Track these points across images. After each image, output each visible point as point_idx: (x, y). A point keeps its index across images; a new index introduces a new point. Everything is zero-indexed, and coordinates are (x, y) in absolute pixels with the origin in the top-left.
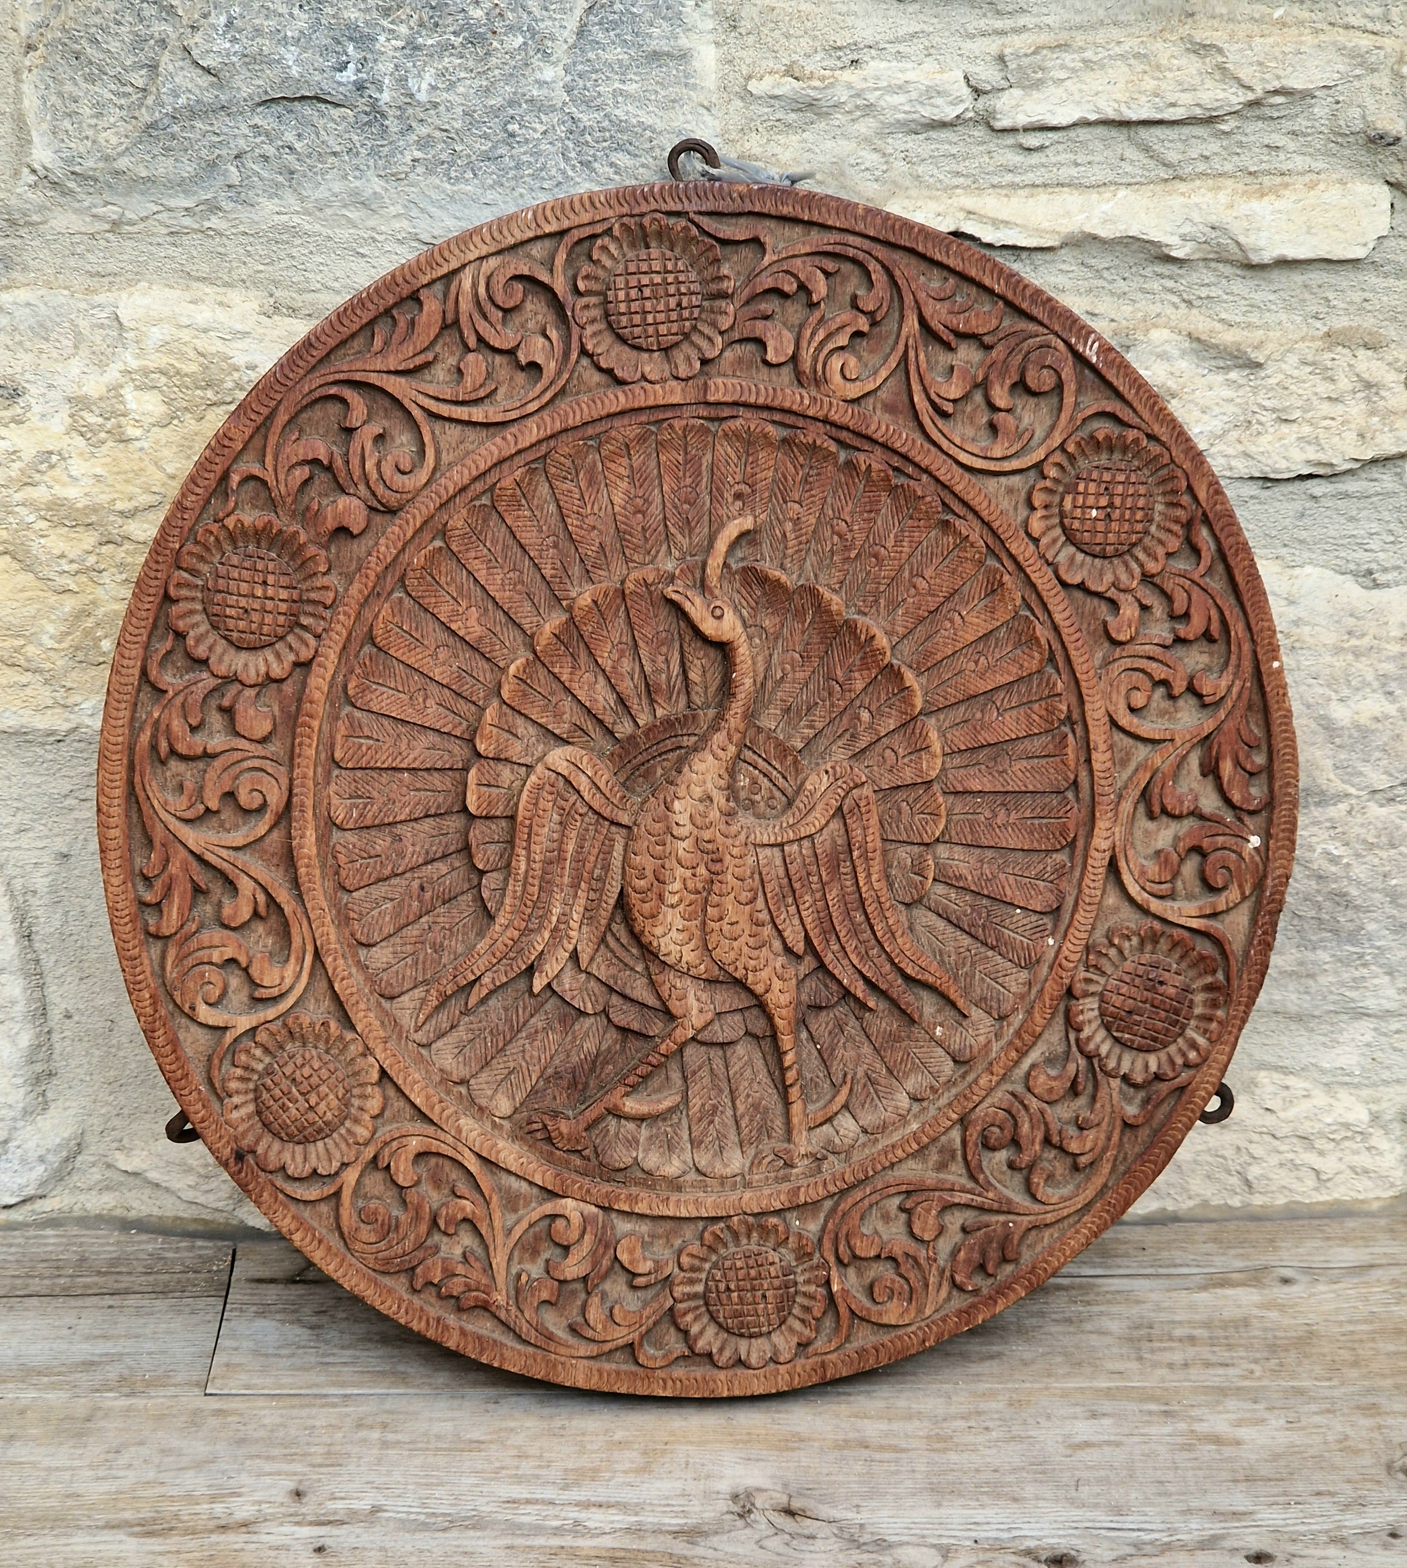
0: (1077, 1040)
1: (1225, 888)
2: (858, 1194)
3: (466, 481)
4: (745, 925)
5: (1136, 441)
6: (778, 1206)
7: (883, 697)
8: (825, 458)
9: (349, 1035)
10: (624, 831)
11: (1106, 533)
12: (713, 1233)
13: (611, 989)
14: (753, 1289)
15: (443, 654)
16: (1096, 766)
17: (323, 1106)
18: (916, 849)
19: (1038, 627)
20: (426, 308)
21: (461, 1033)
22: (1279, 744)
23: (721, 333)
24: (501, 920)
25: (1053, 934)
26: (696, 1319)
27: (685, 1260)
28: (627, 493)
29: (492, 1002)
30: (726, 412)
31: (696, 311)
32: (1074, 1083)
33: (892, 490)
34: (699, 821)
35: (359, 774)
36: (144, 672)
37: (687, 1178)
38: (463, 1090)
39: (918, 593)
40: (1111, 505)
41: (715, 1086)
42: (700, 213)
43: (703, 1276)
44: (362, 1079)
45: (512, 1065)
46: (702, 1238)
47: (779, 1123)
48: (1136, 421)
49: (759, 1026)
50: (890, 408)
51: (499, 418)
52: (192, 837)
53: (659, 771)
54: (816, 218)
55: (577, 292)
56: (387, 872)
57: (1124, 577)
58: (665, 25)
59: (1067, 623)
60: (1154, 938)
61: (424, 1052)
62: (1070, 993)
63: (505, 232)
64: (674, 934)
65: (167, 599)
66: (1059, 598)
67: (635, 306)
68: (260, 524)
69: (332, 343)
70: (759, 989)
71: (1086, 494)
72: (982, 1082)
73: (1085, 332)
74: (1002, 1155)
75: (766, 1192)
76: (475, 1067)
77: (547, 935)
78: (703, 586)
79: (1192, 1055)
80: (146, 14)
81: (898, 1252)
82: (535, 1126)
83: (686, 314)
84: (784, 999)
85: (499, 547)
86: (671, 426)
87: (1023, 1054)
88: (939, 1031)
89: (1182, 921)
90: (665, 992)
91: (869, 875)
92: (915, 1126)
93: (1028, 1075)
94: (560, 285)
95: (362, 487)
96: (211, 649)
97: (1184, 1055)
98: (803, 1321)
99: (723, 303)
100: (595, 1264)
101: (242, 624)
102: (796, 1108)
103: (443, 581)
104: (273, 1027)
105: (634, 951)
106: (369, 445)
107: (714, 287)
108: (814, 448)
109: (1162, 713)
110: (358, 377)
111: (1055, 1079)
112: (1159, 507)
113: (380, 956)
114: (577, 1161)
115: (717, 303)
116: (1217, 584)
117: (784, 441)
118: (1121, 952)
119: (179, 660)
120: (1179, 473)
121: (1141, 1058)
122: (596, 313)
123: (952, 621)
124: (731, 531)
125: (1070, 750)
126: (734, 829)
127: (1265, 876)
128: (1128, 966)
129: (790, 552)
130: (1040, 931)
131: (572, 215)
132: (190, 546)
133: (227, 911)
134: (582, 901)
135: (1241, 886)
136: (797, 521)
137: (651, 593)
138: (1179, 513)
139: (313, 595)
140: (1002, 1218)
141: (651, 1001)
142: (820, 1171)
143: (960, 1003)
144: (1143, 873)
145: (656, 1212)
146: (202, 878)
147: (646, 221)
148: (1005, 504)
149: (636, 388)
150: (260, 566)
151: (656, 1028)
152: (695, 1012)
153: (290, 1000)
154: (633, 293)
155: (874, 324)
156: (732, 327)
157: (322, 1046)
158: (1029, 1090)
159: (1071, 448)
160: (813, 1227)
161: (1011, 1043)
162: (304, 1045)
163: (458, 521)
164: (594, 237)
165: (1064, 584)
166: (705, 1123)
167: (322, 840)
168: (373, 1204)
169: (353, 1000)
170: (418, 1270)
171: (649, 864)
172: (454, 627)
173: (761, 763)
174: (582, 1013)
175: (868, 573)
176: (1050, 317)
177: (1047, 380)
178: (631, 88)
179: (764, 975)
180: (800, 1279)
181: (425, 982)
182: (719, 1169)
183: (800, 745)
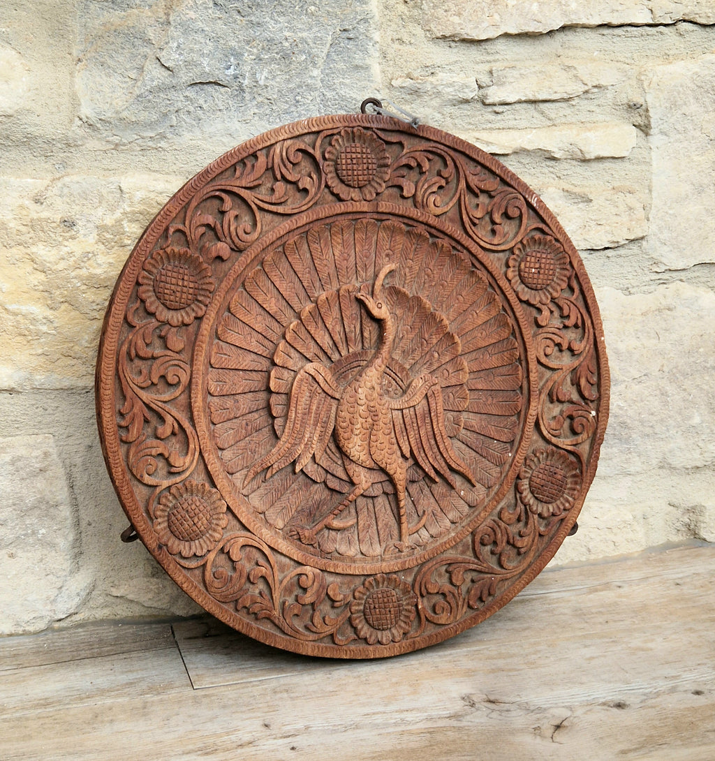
0: (521, 498)
1: (581, 433)
2: (430, 564)
3: (274, 239)
4: (386, 444)
5: (551, 241)
6: (397, 569)
7: (444, 346)
8: (424, 241)
9: (214, 490)
10: (336, 402)
11: (538, 279)
12: (369, 582)
13: (327, 472)
14: (385, 608)
15: (259, 318)
16: (531, 379)
17: (200, 523)
18: (455, 414)
19: (509, 318)
20: (259, 159)
21: (262, 491)
22: (603, 372)
23: (385, 182)
24: (283, 439)
25: (511, 452)
26: (360, 622)
27: (357, 594)
28: (341, 251)
29: (276, 477)
30: (385, 217)
31: (375, 171)
32: (520, 516)
33: (451, 256)
34: (369, 398)
35: (220, 370)
36: (125, 318)
37: (357, 556)
38: (262, 516)
39: (459, 302)
40: (540, 267)
41: (369, 516)
42: (378, 129)
43: (363, 602)
44: (218, 510)
45: (284, 505)
46: (364, 584)
47: (396, 532)
48: (550, 232)
49: (389, 489)
50: (452, 220)
51: (289, 212)
52: (145, 395)
53: (350, 376)
54: (425, 135)
55: (325, 159)
56: (232, 416)
57: (544, 298)
58: (361, 53)
59: (522, 317)
60: (553, 454)
61: (245, 498)
62: (518, 477)
63: (295, 129)
64: (357, 447)
65: (138, 284)
66: (519, 306)
67: (349, 167)
68: (182, 252)
69: (218, 172)
70: (391, 472)
71: (530, 262)
72: (482, 515)
73: (532, 193)
74: (488, 548)
75: (392, 563)
76: (268, 506)
77: (303, 446)
78: (373, 294)
79: (567, 505)
80: (136, 44)
81: (446, 590)
82: (294, 533)
83: (370, 172)
84: (401, 477)
85: (285, 271)
86: (362, 222)
87: (498, 503)
88: (462, 493)
89: (564, 447)
90: (351, 473)
91: (438, 424)
92: (453, 534)
93: (500, 513)
94: (318, 155)
95: (228, 239)
96: (157, 308)
97: (564, 505)
98: (405, 623)
99: (386, 169)
100: (318, 596)
101: (172, 298)
102: (404, 526)
103: (260, 284)
104: (179, 486)
105: (337, 455)
106: (232, 219)
107: (382, 162)
108: (420, 235)
109: (557, 358)
110: (228, 188)
111: (512, 514)
112: (558, 270)
113: (227, 454)
114: (312, 549)
115: (383, 169)
116: (580, 304)
117: (408, 232)
118: (539, 459)
119: (141, 313)
120: (567, 255)
121: (545, 506)
122: (332, 169)
123: (473, 315)
124: (386, 270)
125: (520, 372)
126: (383, 402)
127: (597, 428)
128: (542, 466)
129: (407, 282)
130: (506, 450)
131: (324, 124)
132: (149, 259)
133: (160, 431)
134: (319, 432)
135: (587, 432)
136: (411, 268)
137: (350, 296)
138: (566, 272)
139: (204, 287)
140: (489, 576)
141: (344, 477)
142: (413, 554)
143: (473, 481)
144: (549, 425)
145: (345, 572)
146: (149, 415)
147: (355, 129)
148: (497, 264)
149: (349, 203)
150: (181, 271)
151: (346, 489)
152: (364, 482)
153: (188, 473)
154: (349, 161)
155: (447, 183)
156: (389, 180)
157: (200, 495)
158: (500, 519)
159: (525, 242)
160: (410, 579)
161: (494, 498)
162: (192, 494)
163: (268, 258)
164: (333, 135)
165: (521, 301)
166: (365, 532)
167: (204, 399)
168: (220, 569)
169: (217, 473)
170: (240, 601)
171: (348, 416)
172: (264, 306)
173: (393, 375)
174: (315, 482)
175: (439, 293)
176: (518, 186)
177: (516, 213)
178: (347, 81)
179: (394, 466)
180: (405, 603)
181: (247, 467)
182: (371, 553)
183: (408, 367)
